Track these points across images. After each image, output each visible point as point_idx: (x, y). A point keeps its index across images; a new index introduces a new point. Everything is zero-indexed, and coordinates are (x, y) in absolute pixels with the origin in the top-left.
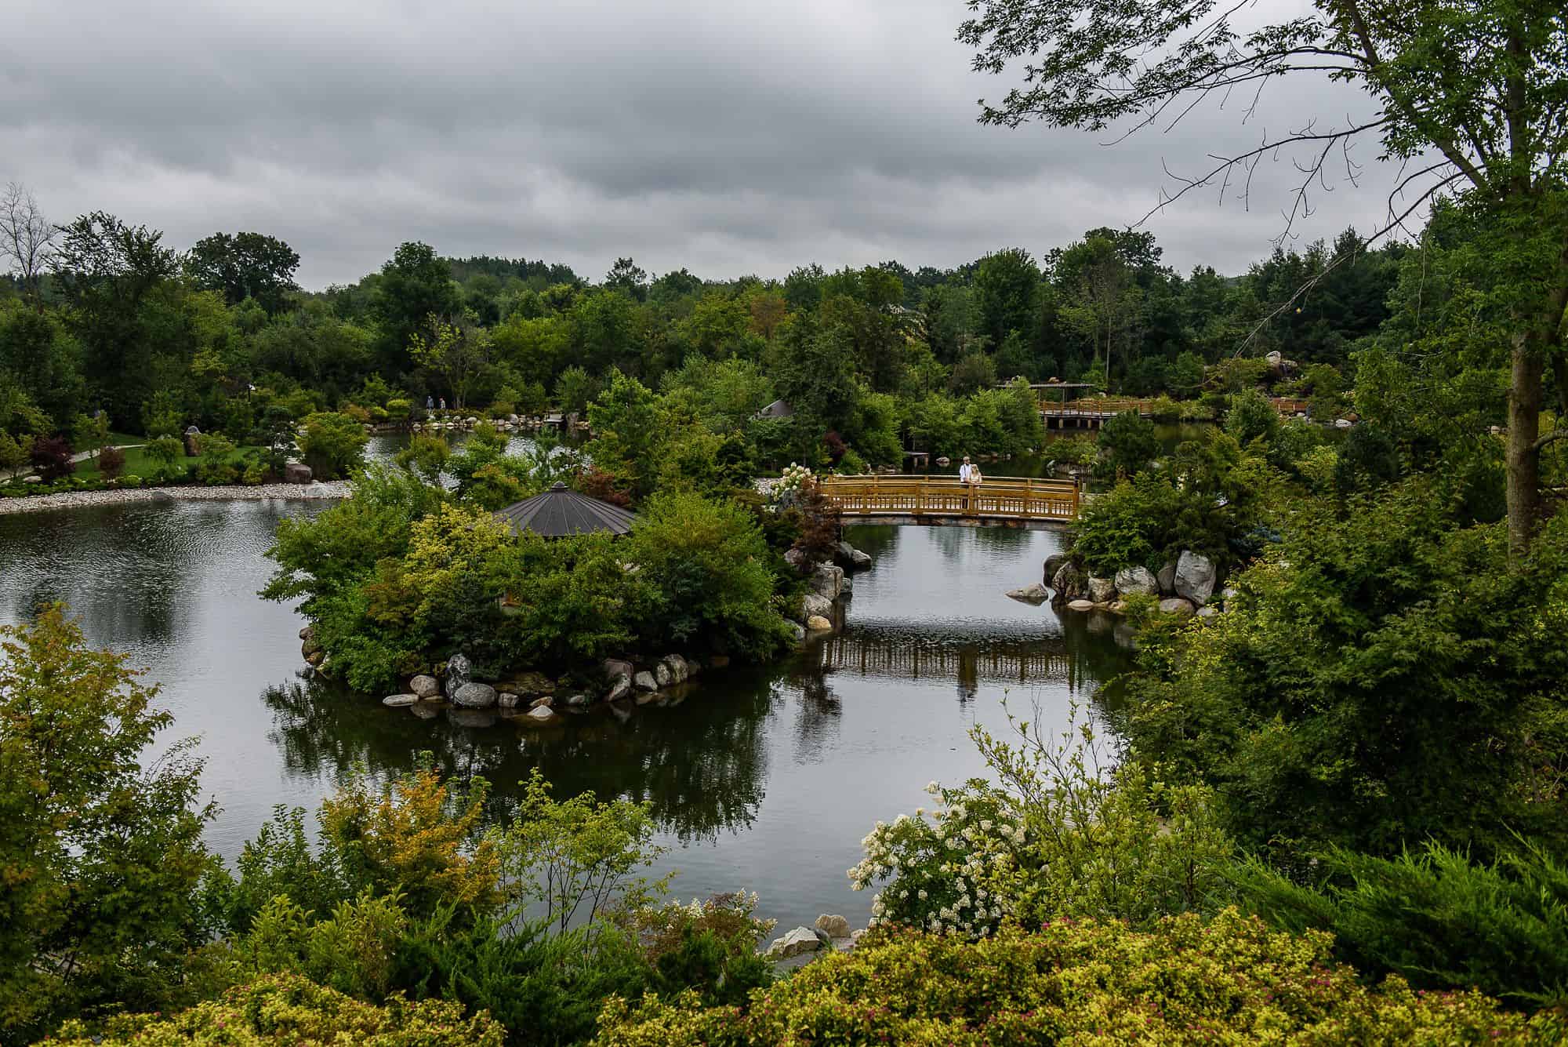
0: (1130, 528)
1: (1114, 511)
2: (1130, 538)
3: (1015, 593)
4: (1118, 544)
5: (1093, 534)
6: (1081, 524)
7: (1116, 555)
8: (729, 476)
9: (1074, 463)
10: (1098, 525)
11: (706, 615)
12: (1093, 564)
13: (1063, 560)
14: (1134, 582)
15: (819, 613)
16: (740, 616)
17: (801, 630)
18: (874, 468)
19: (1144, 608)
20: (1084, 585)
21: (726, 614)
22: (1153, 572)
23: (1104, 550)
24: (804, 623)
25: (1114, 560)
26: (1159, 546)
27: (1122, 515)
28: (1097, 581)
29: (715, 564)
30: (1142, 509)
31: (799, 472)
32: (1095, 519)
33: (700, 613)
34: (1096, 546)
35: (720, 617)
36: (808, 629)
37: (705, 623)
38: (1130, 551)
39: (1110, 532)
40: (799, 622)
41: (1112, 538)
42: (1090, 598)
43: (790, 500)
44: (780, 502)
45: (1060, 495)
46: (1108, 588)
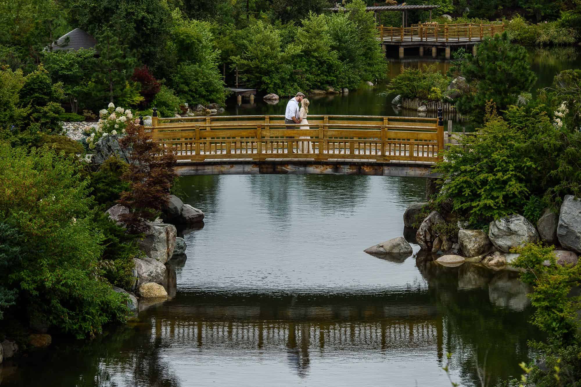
0: (505, 171)
1: (486, 151)
2: (505, 182)
3: (375, 249)
4: (492, 189)
5: (462, 179)
6: (447, 168)
7: (490, 202)
8: (37, 120)
9: (423, 98)
10: (468, 168)
11: (24, 286)
12: (464, 213)
13: (428, 209)
14: (511, 233)
15: (153, 278)
16: (65, 285)
17: (134, 299)
18: (193, 107)
19: (539, 262)
20: (454, 238)
21: (48, 284)
22: (532, 220)
23: (476, 196)
24: (136, 292)
25: (487, 208)
26: (539, 192)
27: (495, 156)
28: (469, 232)
29: (34, 227)
30: (518, 150)
31: (119, 115)
32: (465, 161)
33: (16, 284)
34: (467, 192)
35: (41, 287)
36: (140, 298)
37: (24, 295)
38: (505, 197)
39: (482, 176)
40: (130, 291)
41: (484, 182)
42: (461, 252)
43: (109, 148)
44: (98, 149)
45: (422, 135)
46: (481, 241)
